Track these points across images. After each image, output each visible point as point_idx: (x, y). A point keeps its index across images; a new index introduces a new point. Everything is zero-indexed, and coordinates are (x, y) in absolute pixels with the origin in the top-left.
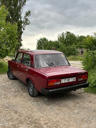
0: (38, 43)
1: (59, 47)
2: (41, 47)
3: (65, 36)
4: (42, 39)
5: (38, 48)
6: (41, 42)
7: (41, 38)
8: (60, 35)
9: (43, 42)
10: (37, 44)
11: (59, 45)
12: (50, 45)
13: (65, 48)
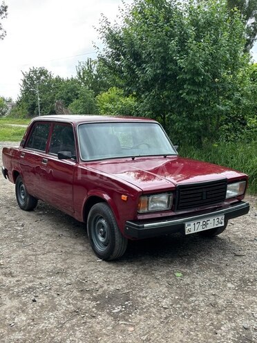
0: (24, 81)
1: (79, 95)
2: (33, 91)
3: (95, 68)
4: (36, 71)
5: (25, 93)
6: (32, 78)
7: (32, 68)
8: (82, 64)
9: (38, 78)
10: (22, 83)
11: (79, 92)
12: (57, 88)
13: (92, 99)
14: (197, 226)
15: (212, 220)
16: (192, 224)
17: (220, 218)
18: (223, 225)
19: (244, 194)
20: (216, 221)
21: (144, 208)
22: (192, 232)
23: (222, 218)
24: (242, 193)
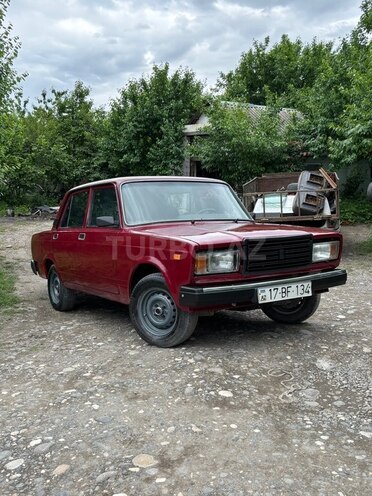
14: (274, 293)
15: (294, 286)
16: (267, 290)
17: (306, 285)
18: (310, 294)
19: (339, 259)
20: (300, 288)
21: (202, 268)
22: (268, 300)
23: (308, 285)
24: (335, 257)
